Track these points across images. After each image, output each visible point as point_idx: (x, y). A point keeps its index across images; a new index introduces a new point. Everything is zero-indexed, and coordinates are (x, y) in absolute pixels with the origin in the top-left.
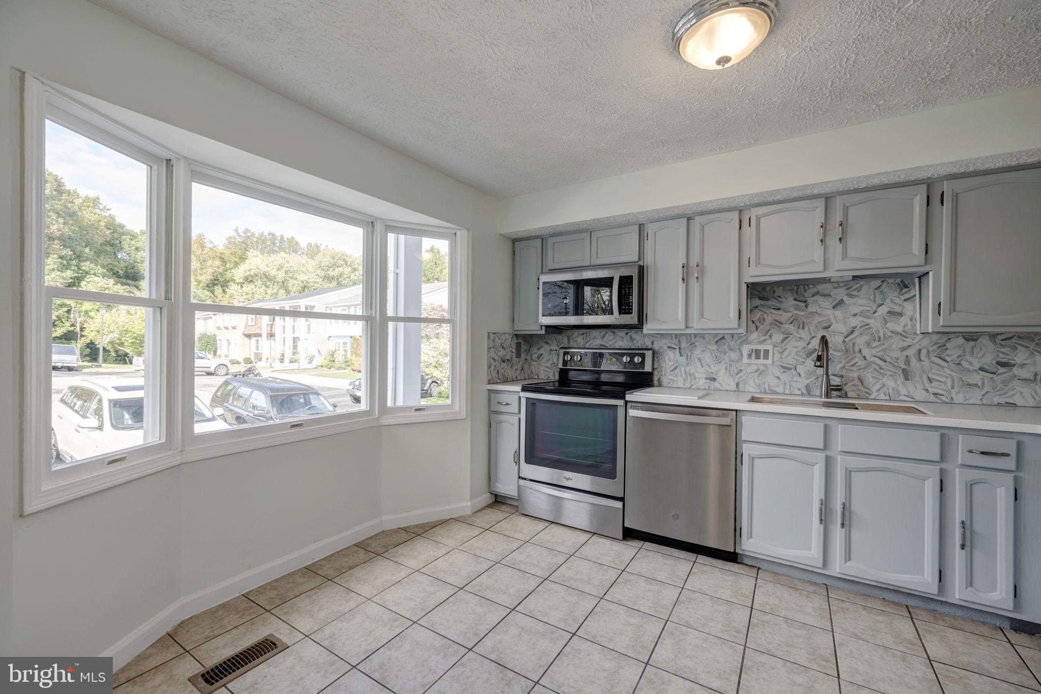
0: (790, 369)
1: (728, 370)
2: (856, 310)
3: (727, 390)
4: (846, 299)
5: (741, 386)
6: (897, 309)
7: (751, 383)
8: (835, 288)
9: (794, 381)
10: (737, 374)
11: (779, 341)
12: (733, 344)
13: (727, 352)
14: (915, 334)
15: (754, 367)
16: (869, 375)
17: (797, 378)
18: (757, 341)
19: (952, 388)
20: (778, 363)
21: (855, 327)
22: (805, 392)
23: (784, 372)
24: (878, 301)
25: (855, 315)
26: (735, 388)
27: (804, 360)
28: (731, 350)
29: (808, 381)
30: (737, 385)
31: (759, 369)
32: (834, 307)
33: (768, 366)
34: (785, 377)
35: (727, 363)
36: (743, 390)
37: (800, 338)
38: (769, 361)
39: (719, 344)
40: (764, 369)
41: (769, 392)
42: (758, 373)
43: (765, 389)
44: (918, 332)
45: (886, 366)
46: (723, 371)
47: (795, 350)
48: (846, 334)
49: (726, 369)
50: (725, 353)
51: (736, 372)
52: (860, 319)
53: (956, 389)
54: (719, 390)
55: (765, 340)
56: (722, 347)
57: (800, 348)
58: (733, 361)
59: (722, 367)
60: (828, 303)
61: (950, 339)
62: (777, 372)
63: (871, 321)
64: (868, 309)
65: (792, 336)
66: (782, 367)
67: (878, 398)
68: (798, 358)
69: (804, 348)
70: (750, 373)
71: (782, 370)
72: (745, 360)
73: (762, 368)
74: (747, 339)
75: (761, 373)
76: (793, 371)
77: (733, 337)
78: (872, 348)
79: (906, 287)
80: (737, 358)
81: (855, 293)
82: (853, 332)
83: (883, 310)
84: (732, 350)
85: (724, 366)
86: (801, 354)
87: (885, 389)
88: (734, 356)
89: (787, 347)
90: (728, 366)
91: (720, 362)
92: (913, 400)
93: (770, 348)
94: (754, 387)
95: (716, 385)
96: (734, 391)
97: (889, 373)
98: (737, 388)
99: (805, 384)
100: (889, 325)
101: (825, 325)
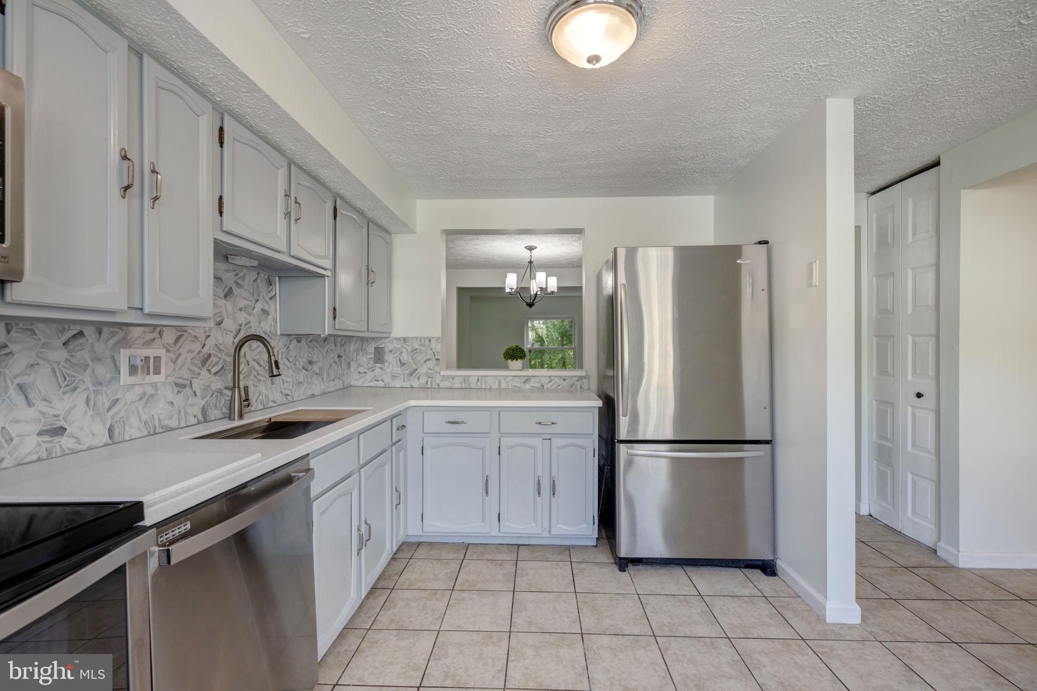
0: (184, 386)
1: (92, 403)
2: (242, 303)
3: (90, 448)
4: (234, 287)
5: (117, 431)
6: (266, 308)
7: (134, 421)
8: (226, 271)
9: (189, 405)
10: (109, 409)
11: (172, 342)
12: (100, 347)
13: (87, 366)
14: (276, 334)
15: (138, 391)
16: (251, 383)
17: (192, 400)
18: (142, 341)
19: (293, 387)
20: (172, 379)
21: (241, 325)
22: (201, 418)
23: (179, 392)
24: (256, 297)
25: (241, 310)
26: (106, 439)
27: (199, 371)
28: (97, 359)
29: (203, 402)
30: (111, 431)
31: (145, 394)
32: (225, 297)
33: (159, 385)
34: (179, 400)
35: (87, 389)
36: (121, 439)
37: (196, 337)
38: (161, 378)
39: (71, 347)
40: (153, 392)
41: (161, 430)
42: (144, 401)
43: (155, 427)
44: (279, 334)
45: (261, 370)
46: (82, 406)
47: (190, 356)
48: (235, 332)
49: (88, 400)
50: (85, 367)
51: (107, 405)
52: (245, 315)
53: (294, 388)
54: (75, 452)
55: (154, 339)
56: (78, 355)
57: (195, 353)
58: (101, 384)
59: (78, 399)
60: (221, 291)
61: (291, 341)
62: (168, 393)
63: (251, 319)
64: (250, 303)
65: (186, 334)
66: (175, 384)
67: (258, 408)
68: (194, 368)
69: (199, 352)
70: (131, 403)
71: (176, 390)
72: (125, 378)
73: (150, 390)
74: (124, 338)
75: (148, 400)
76: (188, 389)
77: (100, 333)
78: (253, 351)
79: (271, 285)
80: (108, 376)
81: (240, 281)
82: (240, 330)
83: (259, 306)
84: (99, 360)
85: (85, 395)
86: (196, 362)
87: (260, 397)
88: (103, 372)
89: (181, 350)
90: (92, 396)
91: (75, 389)
92: (275, 405)
93: (162, 352)
94: (139, 429)
95: (65, 442)
96: (106, 445)
97: (263, 379)
98: (110, 438)
99: (201, 407)
100: (263, 323)
101: (218, 319)
